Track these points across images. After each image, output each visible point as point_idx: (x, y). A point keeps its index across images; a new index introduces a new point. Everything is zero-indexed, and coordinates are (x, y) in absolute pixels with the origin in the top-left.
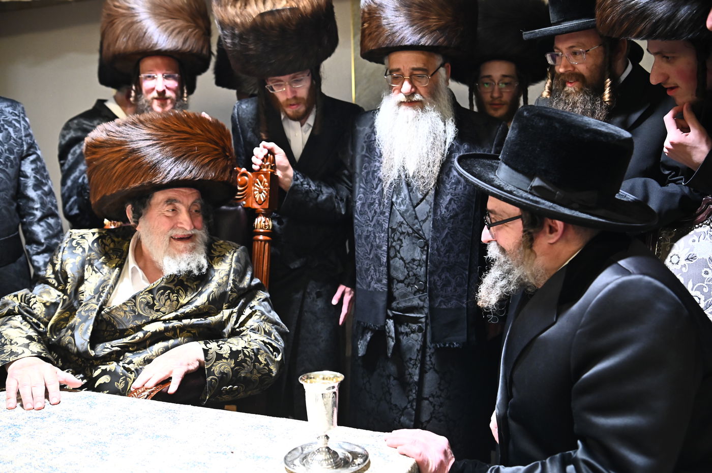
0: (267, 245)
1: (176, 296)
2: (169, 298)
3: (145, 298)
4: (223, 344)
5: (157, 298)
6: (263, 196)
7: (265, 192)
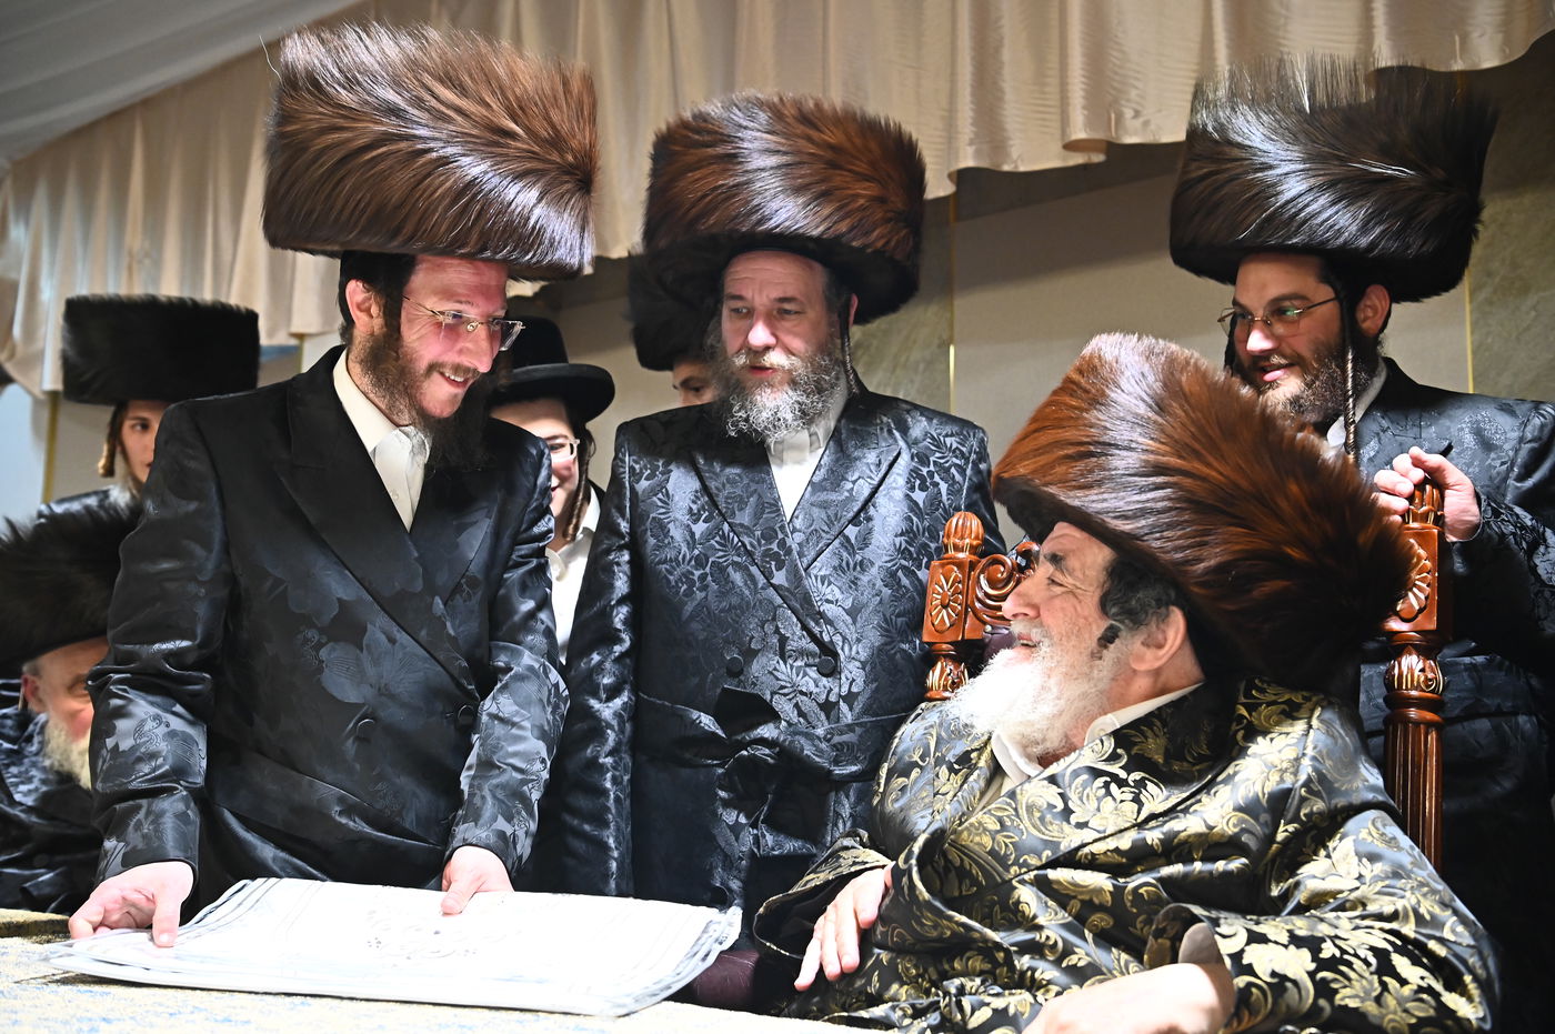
1: (1133, 793)
5: (1075, 797)
7: (1424, 586)
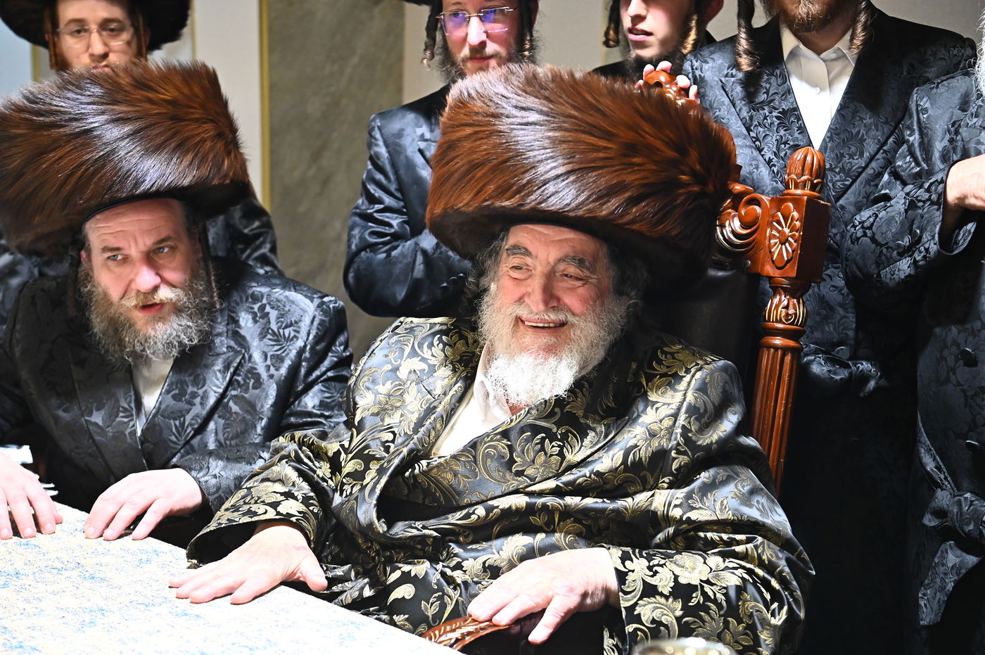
0: (788, 358)
1: (559, 446)
2: (543, 449)
3: (495, 447)
4: (662, 566)
5: (519, 449)
6: (785, 251)
7: (793, 241)
